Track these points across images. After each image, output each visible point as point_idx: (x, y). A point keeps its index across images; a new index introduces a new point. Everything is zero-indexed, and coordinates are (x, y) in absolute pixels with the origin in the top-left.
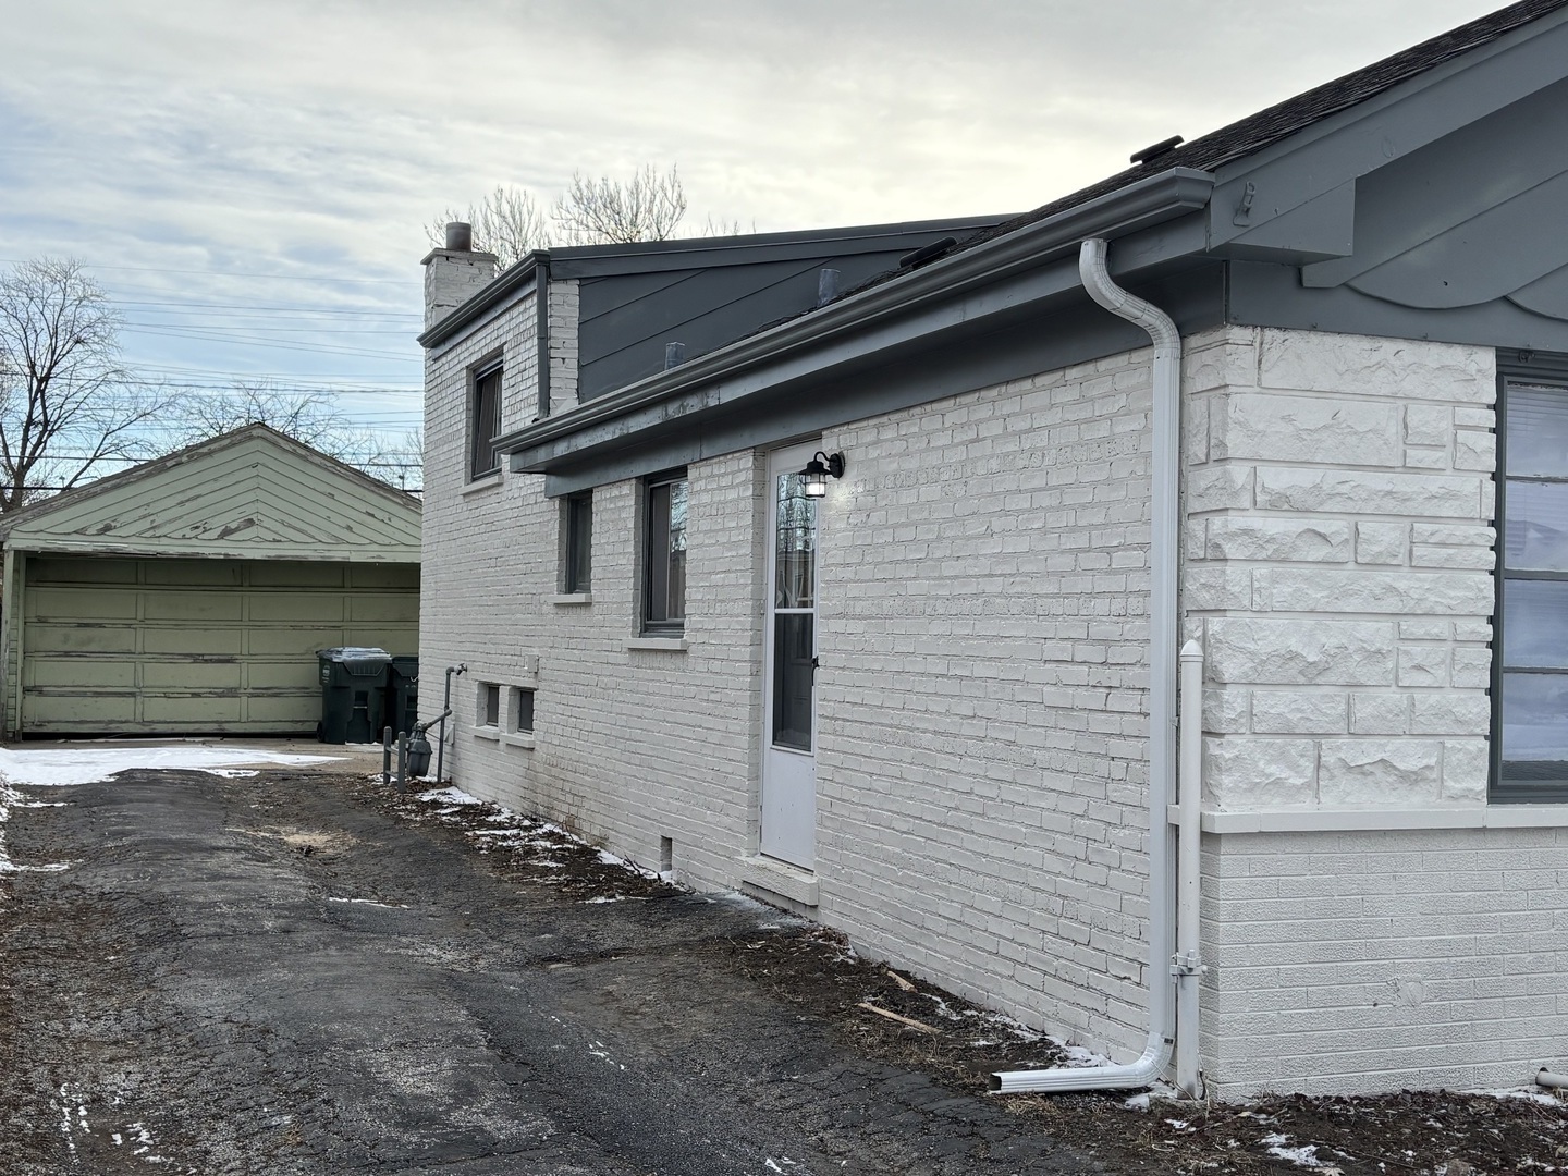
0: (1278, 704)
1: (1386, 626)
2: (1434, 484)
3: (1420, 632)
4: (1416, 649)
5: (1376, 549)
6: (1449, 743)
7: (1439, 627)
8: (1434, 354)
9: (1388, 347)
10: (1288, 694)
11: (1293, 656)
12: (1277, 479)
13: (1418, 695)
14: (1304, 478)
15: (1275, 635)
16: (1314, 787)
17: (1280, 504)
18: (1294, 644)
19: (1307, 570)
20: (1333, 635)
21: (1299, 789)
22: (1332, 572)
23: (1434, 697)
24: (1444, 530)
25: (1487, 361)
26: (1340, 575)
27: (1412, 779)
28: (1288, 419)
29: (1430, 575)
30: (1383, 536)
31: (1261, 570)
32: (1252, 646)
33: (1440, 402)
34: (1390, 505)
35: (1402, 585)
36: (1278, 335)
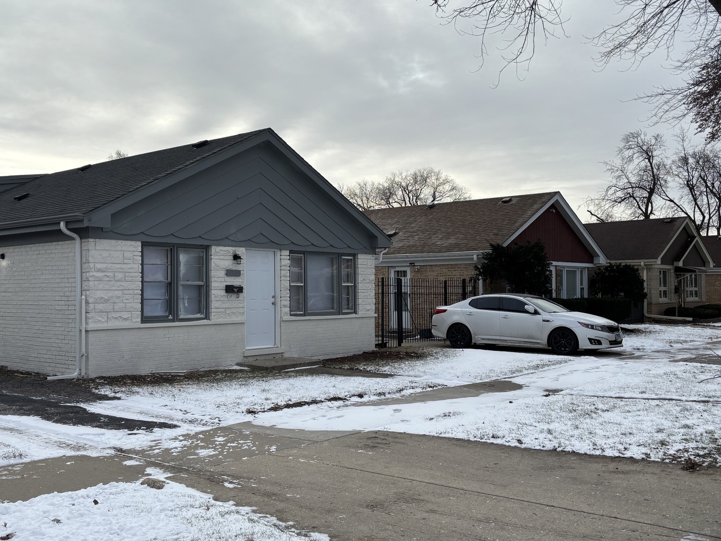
0: (100, 307)
1: (121, 292)
2: (129, 266)
3: (127, 293)
4: (126, 296)
5: (118, 278)
6: (133, 313)
7: (131, 292)
8: (129, 243)
9: (120, 242)
10: (102, 305)
11: (102, 298)
12: (99, 266)
13: (127, 304)
14: (104, 266)
15: (99, 294)
16: (107, 321)
17: (99, 270)
18: (103, 296)
19: (105, 282)
20: (110, 294)
21: (104, 322)
23: (130, 304)
24: (131, 274)
25: (139, 244)
26: (111, 283)
27: (126, 319)
28: (100, 255)
29: (129, 282)
30: (119, 276)
31: (96, 283)
32: (94, 296)
33: (130, 251)
34: (121, 270)
35: (123, 284)
36: (99, 240)
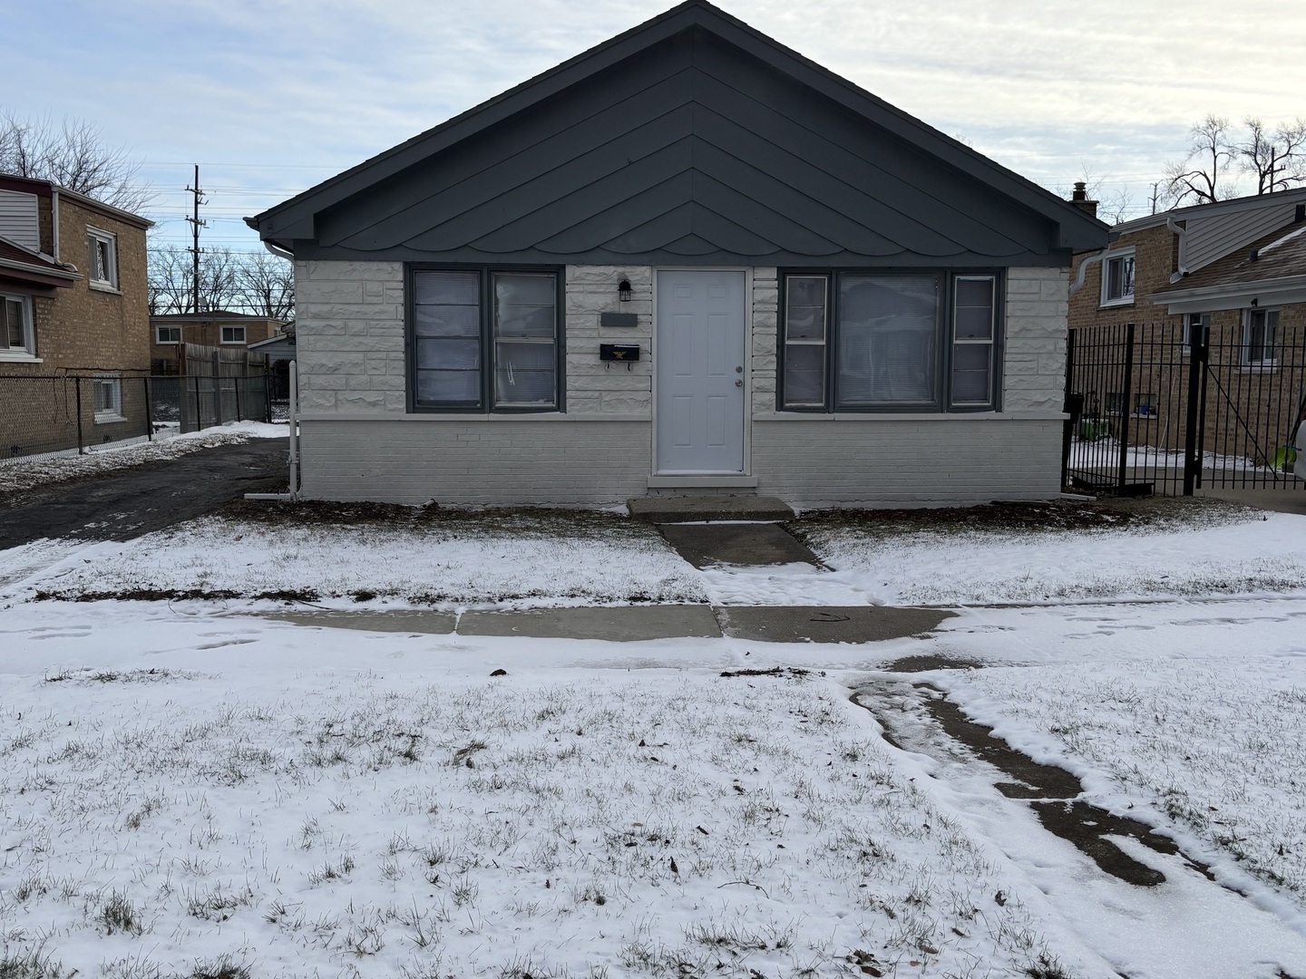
0: (320, 380)
1: (361, 355)
2: (377, 308)
3: (374, 357)
4: (373, 362)
5: (354, 330)
6: (388, 393)
7: (383, 355)
8: (375, 265)
9: (357, 264)
10: (324, 377)
11: (323, 365)
12: (314, 309)
13: (374, 377)
14: (326, 308)
15: (317, 358)
16: (336, 406)
17: (316, 316)
18: (323, 361)
19: (329, 337)
20: (338, 359)
21: (330, 407)
22: (339, 338)
23: (382, 378)
24: (382, 323)
25: (398, 267)
26: (342, 339)
27: (374, 404)
28: (318, 289)
29: (377, 338)
30: (357, 326)
31: (312, 338)
32: (308, 362)
33: (380, 281)
34: (359, 316)
35: (366, 342)
36: (314, 262)
